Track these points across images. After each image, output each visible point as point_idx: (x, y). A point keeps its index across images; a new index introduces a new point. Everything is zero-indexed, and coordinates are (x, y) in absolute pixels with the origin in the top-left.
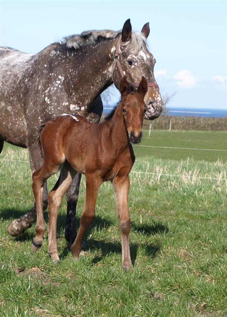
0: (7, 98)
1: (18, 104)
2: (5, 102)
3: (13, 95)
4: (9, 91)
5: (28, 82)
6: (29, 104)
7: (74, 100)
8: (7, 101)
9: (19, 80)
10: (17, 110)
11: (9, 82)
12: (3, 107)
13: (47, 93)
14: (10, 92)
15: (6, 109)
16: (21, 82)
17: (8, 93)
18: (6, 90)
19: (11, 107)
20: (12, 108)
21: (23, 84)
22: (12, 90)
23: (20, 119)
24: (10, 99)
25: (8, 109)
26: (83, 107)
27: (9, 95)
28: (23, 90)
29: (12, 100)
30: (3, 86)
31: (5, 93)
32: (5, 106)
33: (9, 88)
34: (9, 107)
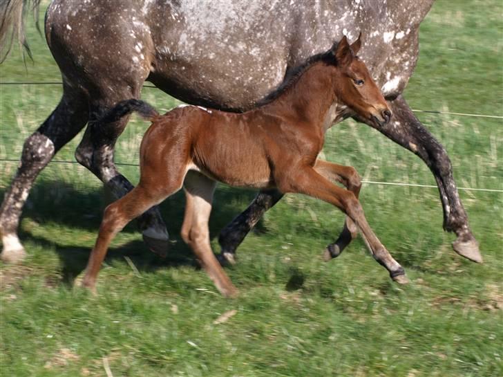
0: (250, 35)
1: (272, 43)
2: (246, 42)
3: (263, 29)
4: (254, 23)
5: (297, 6)
6: (305, 40)
7: (390, 23)
8: (251, 39)
9: (274, 4)
10: (270, 52)
11: (251, 8)
12: (241, 51)
13: (344, 21)
14: (257, 24)
15: (248, 53)
16: (279, 7)
17: (252, 27)
18: (247, 23)
19: (259, 49)
20: (261, 51)
21: (286, 10)
22: (260, 21)
23: (273, 68)
24: (255, 36)
25: (250, 53)
26: (403, 32)
27: (254, 30)
28: (288, 19)
29: (261, 38)
30: (239, 16)
31: (245, 27)
32: (247, 50)
33: (253, 18)
34: (254, 50)
